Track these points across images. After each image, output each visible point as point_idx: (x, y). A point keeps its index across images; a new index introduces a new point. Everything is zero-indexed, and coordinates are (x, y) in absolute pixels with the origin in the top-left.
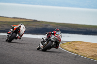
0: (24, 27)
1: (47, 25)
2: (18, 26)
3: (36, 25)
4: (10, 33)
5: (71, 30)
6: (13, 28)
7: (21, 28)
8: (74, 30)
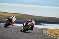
0: (15, 18)
1: (36, 18)
2: (11, 17)
3: (29, 18)
4: (6, 22)
5: (52, 21)
6: (8, 19)
7: (13, 19)
8: (54, 21)
